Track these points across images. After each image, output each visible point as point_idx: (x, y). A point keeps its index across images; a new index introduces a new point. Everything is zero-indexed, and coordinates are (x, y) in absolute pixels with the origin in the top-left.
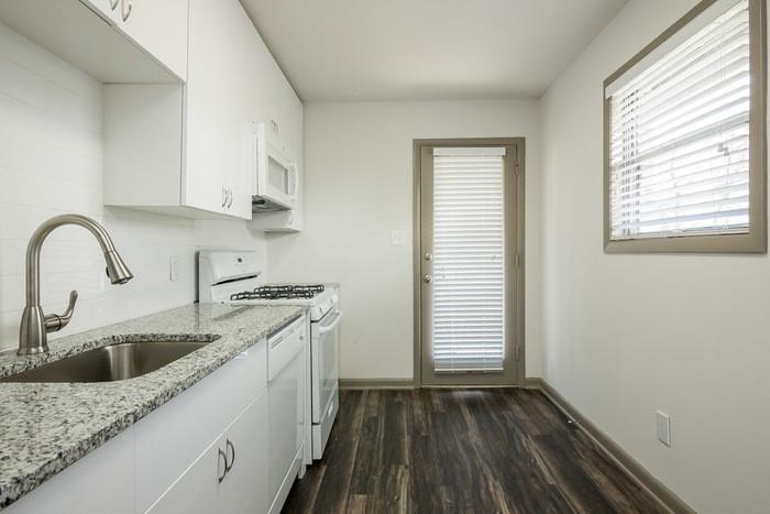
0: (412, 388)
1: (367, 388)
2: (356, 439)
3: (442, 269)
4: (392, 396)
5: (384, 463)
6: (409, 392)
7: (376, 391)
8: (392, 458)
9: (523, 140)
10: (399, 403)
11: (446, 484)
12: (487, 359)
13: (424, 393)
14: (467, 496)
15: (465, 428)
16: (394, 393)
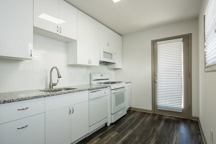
0: (151, 113)
1: (138, 111)
2: (126, 122)
3: (161, 78)
4: (144, 114)
5: (128, 128)
6: (150, 114)
7: (140, 112)
8: (131, 127)
9: (191, 34)
10: (145, 116)
11: (140, 136)
12: (176, 107)
13: (154, 115)
14: (143, 140)
15: (158, 126)
16: (145, 113)
